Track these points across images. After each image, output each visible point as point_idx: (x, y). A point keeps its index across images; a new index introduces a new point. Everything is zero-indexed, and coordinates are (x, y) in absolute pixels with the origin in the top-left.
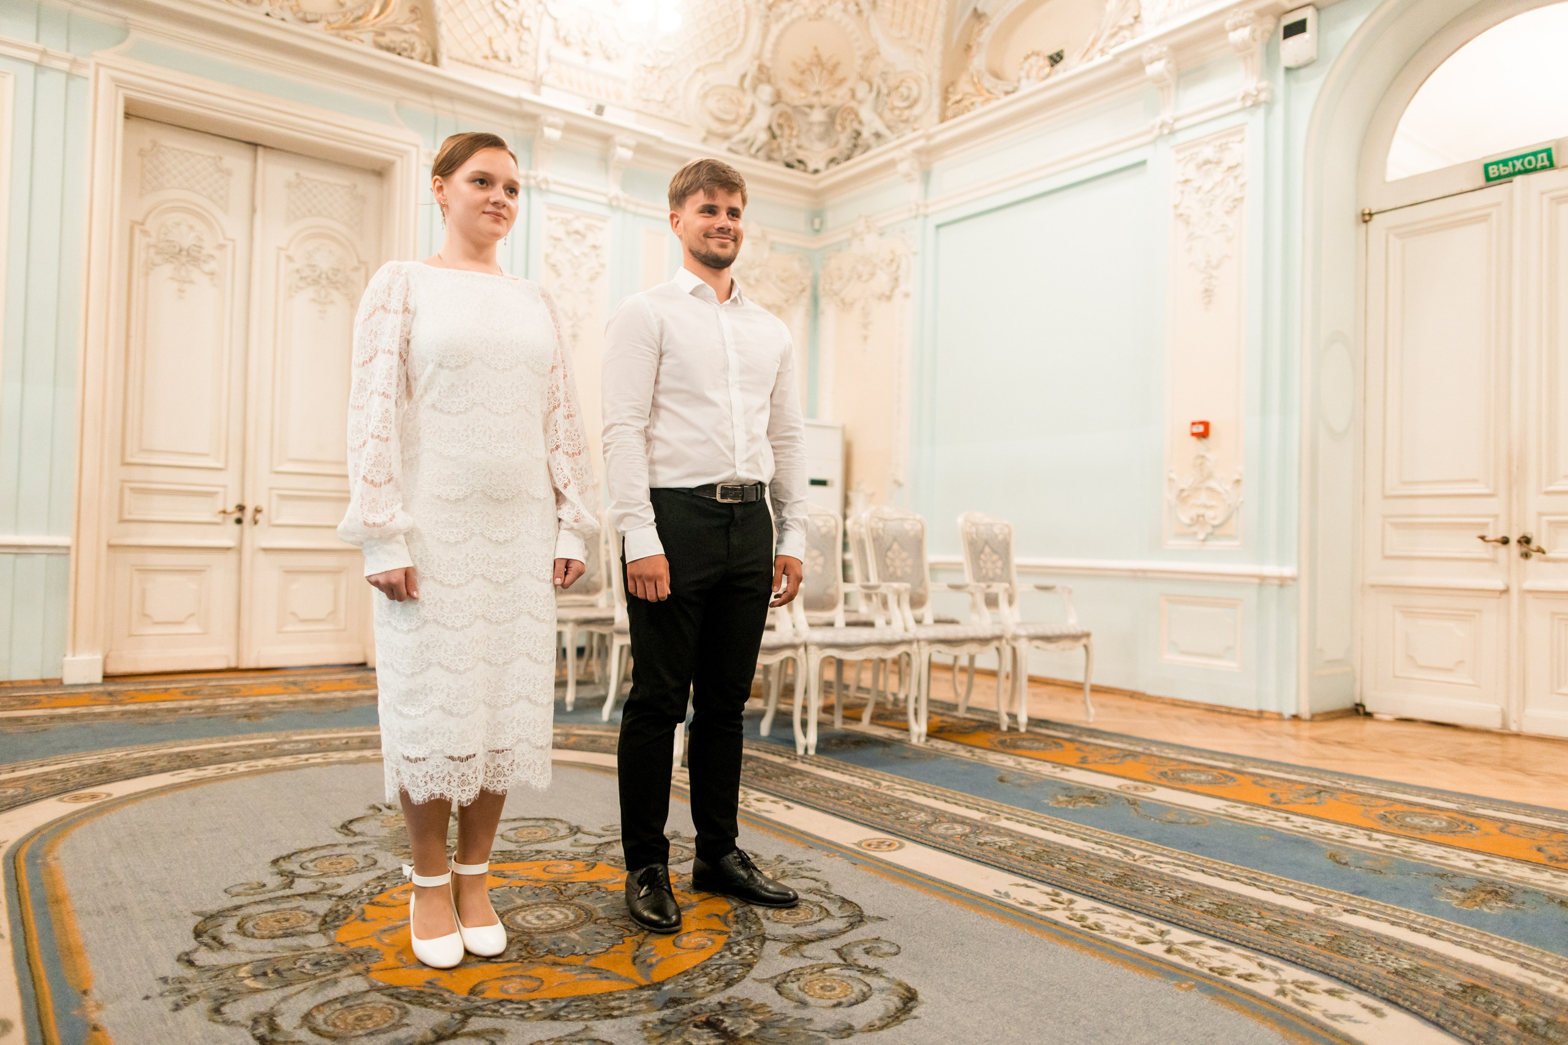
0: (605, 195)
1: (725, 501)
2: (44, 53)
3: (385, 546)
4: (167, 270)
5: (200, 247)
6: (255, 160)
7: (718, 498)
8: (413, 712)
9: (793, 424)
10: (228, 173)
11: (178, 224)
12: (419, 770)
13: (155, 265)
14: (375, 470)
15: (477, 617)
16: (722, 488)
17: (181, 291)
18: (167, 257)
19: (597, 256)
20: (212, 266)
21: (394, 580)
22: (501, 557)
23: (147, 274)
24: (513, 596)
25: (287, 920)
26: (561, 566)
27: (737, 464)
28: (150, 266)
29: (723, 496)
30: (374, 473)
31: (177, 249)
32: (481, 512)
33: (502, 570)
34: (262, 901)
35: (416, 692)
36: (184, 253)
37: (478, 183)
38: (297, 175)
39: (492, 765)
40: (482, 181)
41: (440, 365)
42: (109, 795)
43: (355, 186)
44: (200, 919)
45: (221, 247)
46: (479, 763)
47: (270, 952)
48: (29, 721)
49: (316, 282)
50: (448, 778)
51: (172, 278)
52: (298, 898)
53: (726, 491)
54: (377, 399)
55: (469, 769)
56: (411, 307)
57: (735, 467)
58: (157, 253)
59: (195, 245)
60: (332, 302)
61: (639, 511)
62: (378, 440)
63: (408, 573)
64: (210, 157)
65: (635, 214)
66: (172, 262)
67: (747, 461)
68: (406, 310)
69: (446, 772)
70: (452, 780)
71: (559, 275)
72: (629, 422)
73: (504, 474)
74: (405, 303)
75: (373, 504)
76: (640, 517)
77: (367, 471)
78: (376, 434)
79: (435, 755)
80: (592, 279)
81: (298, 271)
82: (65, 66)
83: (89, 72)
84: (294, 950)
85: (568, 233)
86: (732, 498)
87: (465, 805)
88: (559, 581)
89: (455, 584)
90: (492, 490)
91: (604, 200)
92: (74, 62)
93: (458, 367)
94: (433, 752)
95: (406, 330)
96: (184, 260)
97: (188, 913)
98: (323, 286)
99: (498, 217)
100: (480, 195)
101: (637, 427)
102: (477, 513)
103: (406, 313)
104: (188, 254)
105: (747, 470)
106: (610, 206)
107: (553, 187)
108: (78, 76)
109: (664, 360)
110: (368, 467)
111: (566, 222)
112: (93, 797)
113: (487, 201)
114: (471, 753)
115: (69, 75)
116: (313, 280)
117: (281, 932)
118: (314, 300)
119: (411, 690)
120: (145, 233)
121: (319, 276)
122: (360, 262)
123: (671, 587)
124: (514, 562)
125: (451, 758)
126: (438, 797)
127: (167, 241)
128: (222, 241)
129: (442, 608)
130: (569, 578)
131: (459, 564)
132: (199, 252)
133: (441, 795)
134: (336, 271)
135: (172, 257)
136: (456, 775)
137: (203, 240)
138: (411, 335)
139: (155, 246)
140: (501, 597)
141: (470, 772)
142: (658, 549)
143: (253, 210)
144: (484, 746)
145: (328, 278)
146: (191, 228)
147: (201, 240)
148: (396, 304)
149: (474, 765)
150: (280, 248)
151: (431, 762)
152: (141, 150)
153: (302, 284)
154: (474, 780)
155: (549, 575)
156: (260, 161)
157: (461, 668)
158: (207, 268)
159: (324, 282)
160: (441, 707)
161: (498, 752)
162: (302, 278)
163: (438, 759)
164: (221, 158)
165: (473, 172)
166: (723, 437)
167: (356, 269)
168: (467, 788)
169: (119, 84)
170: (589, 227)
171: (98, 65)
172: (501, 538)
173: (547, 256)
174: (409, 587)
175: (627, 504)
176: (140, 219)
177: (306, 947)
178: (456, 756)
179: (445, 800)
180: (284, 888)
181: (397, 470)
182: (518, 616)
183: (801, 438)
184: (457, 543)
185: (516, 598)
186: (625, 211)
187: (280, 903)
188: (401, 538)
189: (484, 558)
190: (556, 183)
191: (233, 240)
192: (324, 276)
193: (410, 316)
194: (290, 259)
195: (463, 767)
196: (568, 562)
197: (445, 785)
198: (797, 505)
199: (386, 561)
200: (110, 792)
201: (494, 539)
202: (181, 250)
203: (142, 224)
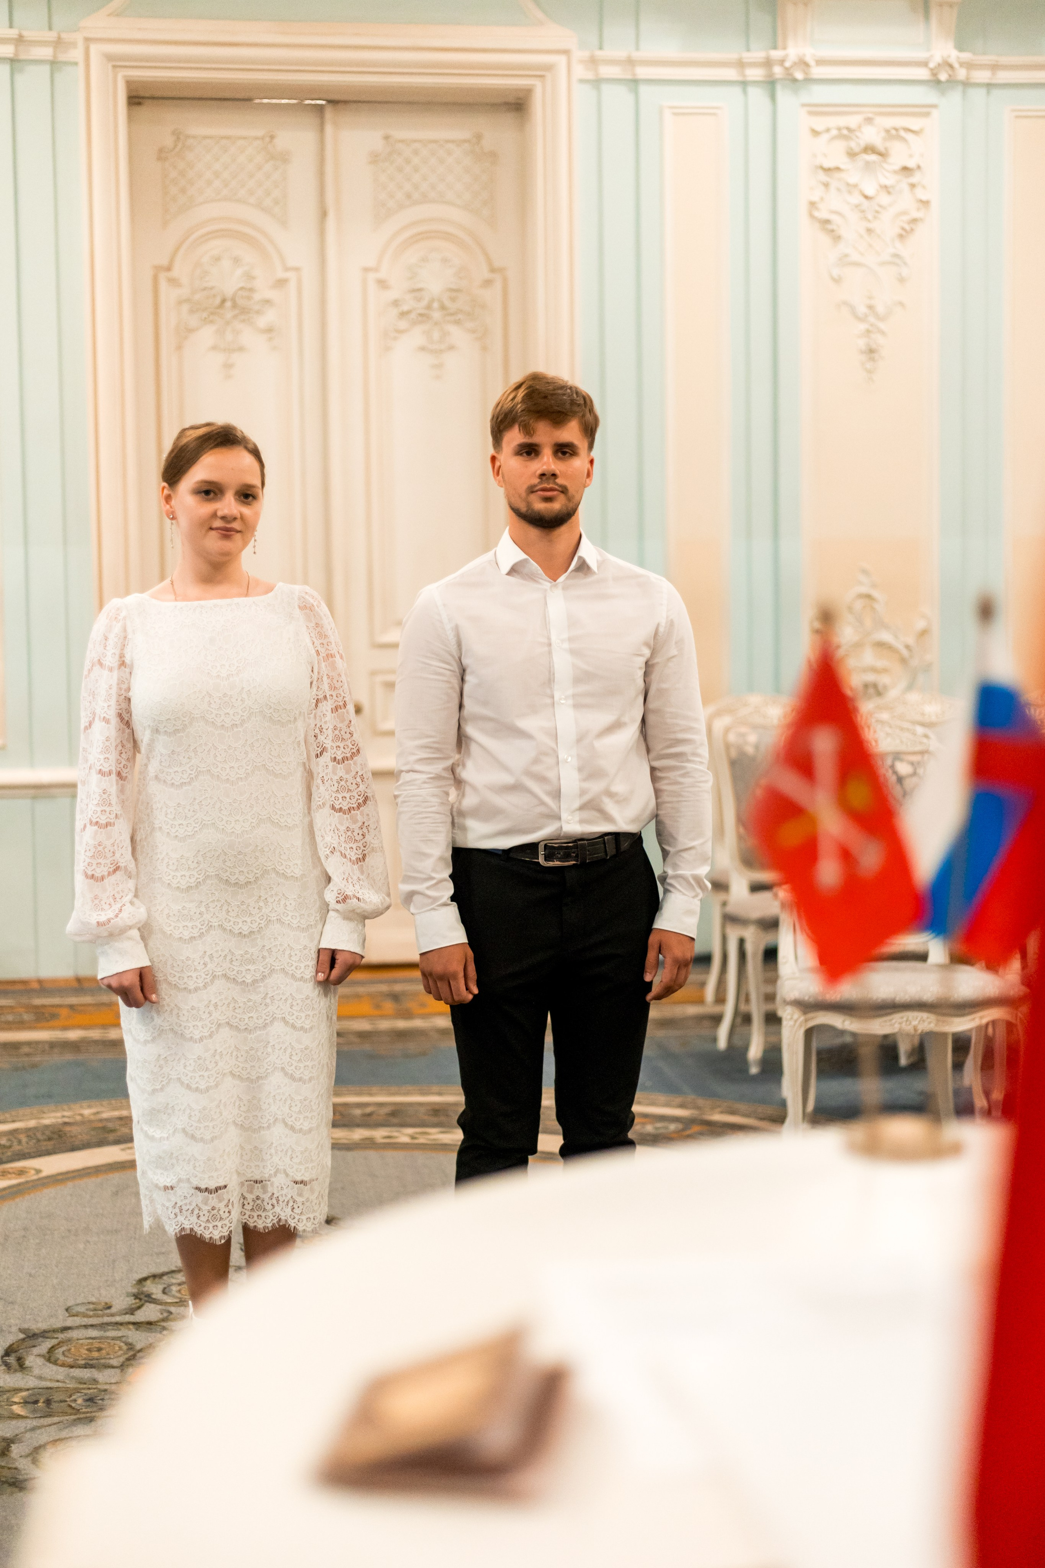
0: (925, 64)
1: (551, 864)
2: (20, 40)
3: (116, 944)
4: (206, 335)
5: (251, 290)
6: (322, 129)
7: (541, 860)
8: (158, 1134)
9: (680, 736)
10: (284, 158)
11: (218, 259)
12: (169, 1200)
13: (191, 331)
14: (94, 862)
15: (219, 1025)
16: (546, 846)
17: (228, 366)
18: (205, 315)
19: (913, 186)
20: (269, 317)
21: (126, 981)
22: (246, 952)
23: (179, 348)
24: (264, 998)
25: (99, 1350)
26: (326, 958)
27: (564, 816)
28: (185, 332)
29: (547, 858)
30: (94, 866)
31: (218, 301)
32: (218, 900)
33: (249, 967)
34: (92, 1326)
35: (159, 1111)
36: (228, 304)
37: (203, 494)
38: (387, 138)
39: (250, 1197)
40: (207, 492)
41: (157, 731)
42: (38, 1171)
43: (479, 137)
44: (22, 1336)
45: (281, 283)
46: (233, 1194)
47: (58, 1381)
48: (26, 1049)
49: (424, 317)
50: (196, 1211)
51: (214, 348)
52: (131, 1327)
53: (551, 851)
54: (95, 778)
55: (220, 1201)
56: (128, 660)
57: (560, 819)
58: (192, 311)
59: (242, 288)
60: (451, 348)
61: (428, 888)
62: (96, 827)
63: (142, 974)
64: (256, 138)
65: (989, 86)
66: (212, 322)
67: (582, 808)
68: (123, 664)
69: (194, 1204)
70: (201, 1214)
71: (837, 239)
72: (418, 767)
73: (240, 853)
74: (122, 656)
75: (97, 902)
76: (429, 897)
77: (86, 864)
78: (94, 820)
79: (181, 1185)
80: (903, 235)
81: (396, 303)
82: (46, 52)
83: (76, 54)
84: (81, 1383)
85: (852, 155)
86: (560, 860)
87: (218, 1243)
88: (321, 976)
89: (192, 987)
90: (228, 874)
91: (923, 74)
92: (58, 43)
93: (176, 731)
94: (180, 1181)
95: (124, 686)
96: (229, 315)
97: (14, 1329)
98: (436, 324)
99: (227, 533)
100: (207, 508)
101: (430, 773)
102: (213, 901)
103: (123, 667)
104: (235, 306)
105: (582, 822)
106: (935, 82)
107: (817, 72)
108: (66, 63)
109: (468, 678)
110: (88, 860)
111: (845, 134)
112: (21, 1172)
113: (214, 515)
114: (222, 1184)
115: (54, 64)
116: (421, 315)
117: (83, 1362)
118: (423, 349)
119: (154, 1109)
120: (174, 282)
121: (429, 307)
122: (493, 270)
123: (479, 984)
124: (264, 957)
125: (198, 1189)
126: (188, 1232)
127: (205, 289)
128: (281, 274)
129: (178, 1016)
130: (335, 973)
131: (196, 963)
132: (249, 298)
133: (192, 1230)
134: (454, 292)
135: (212, 313)
136: (205, 1208)
137: (253, 278)
138: (131, 694)
139: (188, 300)
140: (250, 1000)
141: (222, 1205)
142: (458, 935)
143: (324, 214)
144: (239, 1174)
145: (443, 307)
146: (237, 260)
147: (250, 277)
148: (111, 660)
149: (226, 1197)
150: (366, 270)
151: (179, 1191)
152: (161, 150)
153: (403, 324)
154: (227, 1214)
155: (310, 972)
156: (329, 129)
157: (203, 1086)
158: (262, 322)
159: (437, 315)
160: (184, 1130)
161: (256, 1182)
162: (403, 314)
163: (184, 1190)
164: (272, 137)
165: (197, 482)
166: (541, 779)
167: (488, 283)
168: (219, 1224)
169: (115, 62)
170: (893, 134)
171: (87, 40)
172: (246, 930)
173: (812, 204)
174: (146, 991)
175: (414, 880)
176: (165, 262)
177: (95, 1381)
178: (203, 1187)
179: (195, 1236)
180: (126, 1313)
181: (125, 857)
182: (272, 1022)
183: (694, 754)
184: (193, 938)
185: (268, 1001)
186: (967, 84)
187: (108, 1330)
188: (135, 933)
189: (226, 956)
190: (820, 62)
191: (297, 269)
192: (436, 305)
193: (127, 670)
194: (383, 284)
195: (213, 1199)
196: (333, 955)
197: (194, 1219)
198: (684, 854)
199: (117, 962)
200: (42, 1168)
201: (237, 932)
202: (224, 301)
203: (169, 269)
